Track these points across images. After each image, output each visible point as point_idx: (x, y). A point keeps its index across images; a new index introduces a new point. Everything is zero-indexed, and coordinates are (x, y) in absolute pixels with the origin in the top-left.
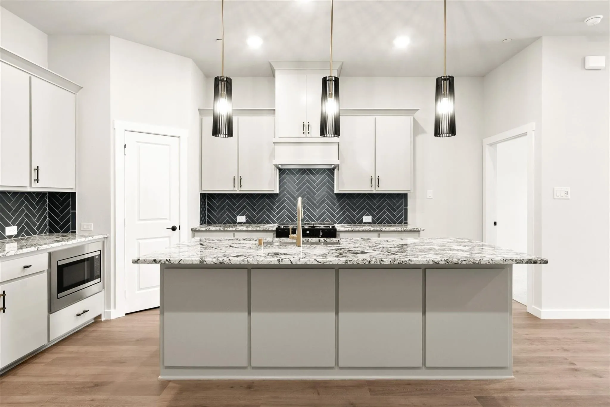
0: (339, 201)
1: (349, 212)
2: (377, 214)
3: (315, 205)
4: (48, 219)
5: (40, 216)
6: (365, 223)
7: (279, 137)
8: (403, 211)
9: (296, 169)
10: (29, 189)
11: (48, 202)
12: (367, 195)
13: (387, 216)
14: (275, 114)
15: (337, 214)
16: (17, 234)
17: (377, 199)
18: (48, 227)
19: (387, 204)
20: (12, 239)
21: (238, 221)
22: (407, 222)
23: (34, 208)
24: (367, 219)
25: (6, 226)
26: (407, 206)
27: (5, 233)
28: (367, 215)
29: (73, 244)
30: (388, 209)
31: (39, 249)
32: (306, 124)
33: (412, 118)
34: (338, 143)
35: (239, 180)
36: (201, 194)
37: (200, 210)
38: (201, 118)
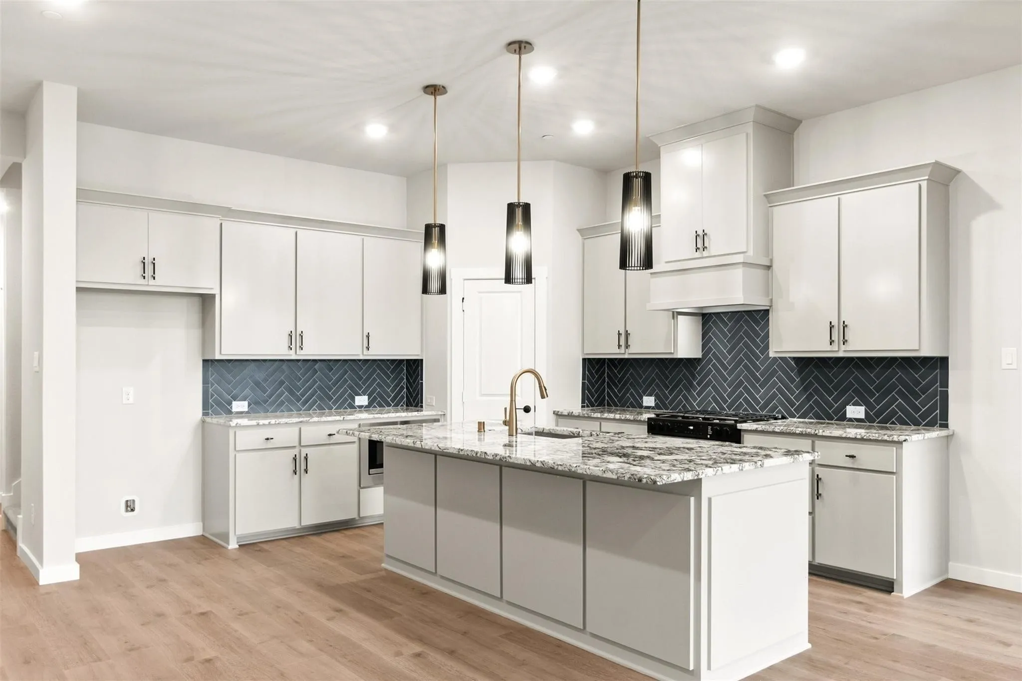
0: (800, 372)
1: (821, 396)
2: (878, 402)
3: (758, 380)
4: (405, 389)
5: (396, 386)
6: (850, 420)
7: (667, 262)
8: (938, 397)
9: (728, 313)
10: (361, 357)
11: (405, 371)
12: (856, 360)
13: (899, 406)
14: (660, 223)
15: (797, 399)
16: (367, 404)
17: (878, 369)
18: (405, 399)
19: (900, 379)
20: (363, 409)
21: (645, 404)
22: (948, 424)
23: (389, 377)
24: (855, 411)
25: (356, 395)
26: (948, 388)
27: (354, 403)
28: (854, 405)
29: (388, 418)
30: (900, 393)
31: (345, 419)
32: (700, 233)
33: (924, 185)
34: (745, 264)
35: (625, 337)
36: (584, 360)
37: (583, 384)
38: (586, 241)
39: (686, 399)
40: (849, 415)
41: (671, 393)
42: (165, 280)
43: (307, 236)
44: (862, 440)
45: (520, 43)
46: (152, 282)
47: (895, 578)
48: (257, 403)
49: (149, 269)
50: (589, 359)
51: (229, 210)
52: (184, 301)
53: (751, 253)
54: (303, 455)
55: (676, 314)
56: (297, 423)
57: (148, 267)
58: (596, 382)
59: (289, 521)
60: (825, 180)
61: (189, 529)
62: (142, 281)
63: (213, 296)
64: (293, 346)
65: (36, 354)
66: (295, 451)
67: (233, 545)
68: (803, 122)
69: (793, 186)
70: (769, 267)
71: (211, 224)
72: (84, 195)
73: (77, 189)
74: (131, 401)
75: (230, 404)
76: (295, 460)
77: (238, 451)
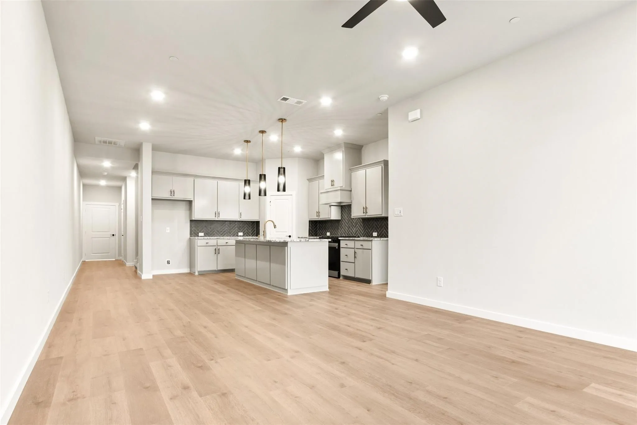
1: (368, 230)
4: (256, 231)
5: (252, 230)
10: (239, 220)
11: (256, 225)
16: (242, 235)
18: (256, 234)
20: (240, 236)
23: (250, 227)
24: (375, 234)
25: (239, 232)
27: (238, 234)
28: (375, 232)
32: (332, 180)
33: (383, 166)
34: (341, 190)
35: (318, 213)
36: (309, 221)
37: (309, 229)
38: (310, 183)
39: (337, 232)
40: (374, 236)
41: (334, 231)
42: (177, 196)
43: (221, 182)
44: (364, 240)
45: (262, 131)
46: (173, 197)
47: (371, 279)
48: (207, 234)
49: (173, 193)
50: (311, 221)
51: (196, 175)
52: (184, 203)
53: (344, 187)
54: (218, 248)
55: (330, 206)
56: (216, 239)
57: (172, 192)
58: (314, 228)
59: (214, 268)
60: (368, 163)
61: (186, 270)
62: (171, 197)
63: (192, 201)
64: (216, 216)
65: (141, 217)
66: (216, 247)
67: (197, 274)
68: (364, 146)
69: (361, 165)
70: (351, 191)
71: (192, 179)
72: (153, 172)
73: (152, 171)
74: (169, 232)
75: (198, 234)
76: (215, 250)
77: (198, 246)
